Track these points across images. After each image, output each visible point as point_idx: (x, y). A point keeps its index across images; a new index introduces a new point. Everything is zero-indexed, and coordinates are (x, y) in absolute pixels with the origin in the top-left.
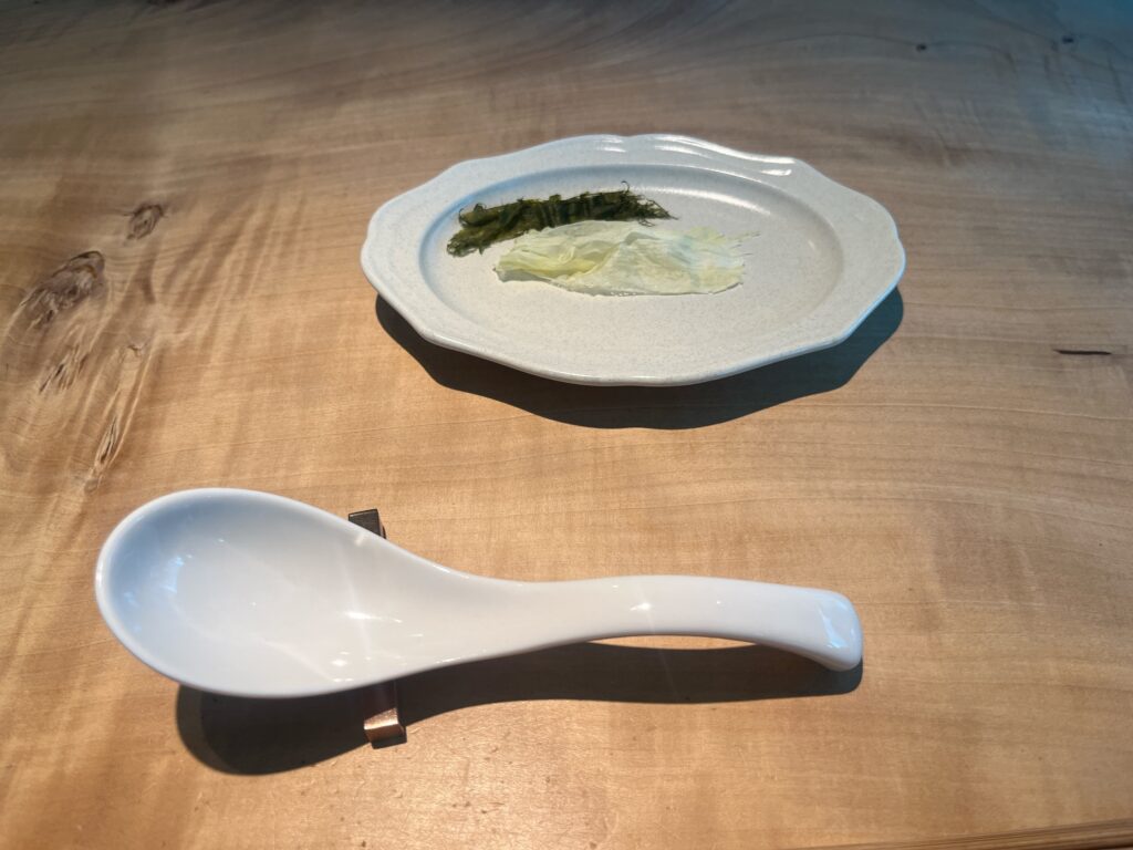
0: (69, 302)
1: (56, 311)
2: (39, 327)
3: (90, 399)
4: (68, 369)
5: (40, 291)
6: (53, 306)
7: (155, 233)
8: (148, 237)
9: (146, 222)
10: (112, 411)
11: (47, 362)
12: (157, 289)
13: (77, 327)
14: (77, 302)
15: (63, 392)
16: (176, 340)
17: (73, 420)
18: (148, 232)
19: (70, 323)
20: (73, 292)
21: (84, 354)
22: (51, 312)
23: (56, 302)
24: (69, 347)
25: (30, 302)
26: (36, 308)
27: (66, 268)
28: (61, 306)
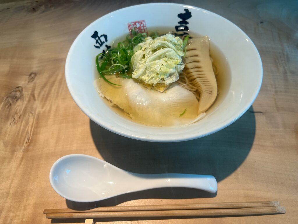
0: (15, 100)
1: (12, 103)
2: (8, 107)
3: (22, 127)
4: (16, 119)
5: (7, 97)
6: (11, 102)
7: (35, 80)
8: (33, 82)
9: (32, 78)
10: (28, 130)
11: (11, 117)
12: (36, 97)
13: (18, 107)
14: (17, 100)
15: (15, 125)
16: (42, 111)
17: (18, 133)
18: (33, 80)
19: (16, 106)
20: (16, 98)
21: (20, 115)
22: (11, 104)
23: (12, 100)
24: (16, 113)
25: (5, 100)
26: (7, 102)
27: (13, 91)
28: (13, 101)
